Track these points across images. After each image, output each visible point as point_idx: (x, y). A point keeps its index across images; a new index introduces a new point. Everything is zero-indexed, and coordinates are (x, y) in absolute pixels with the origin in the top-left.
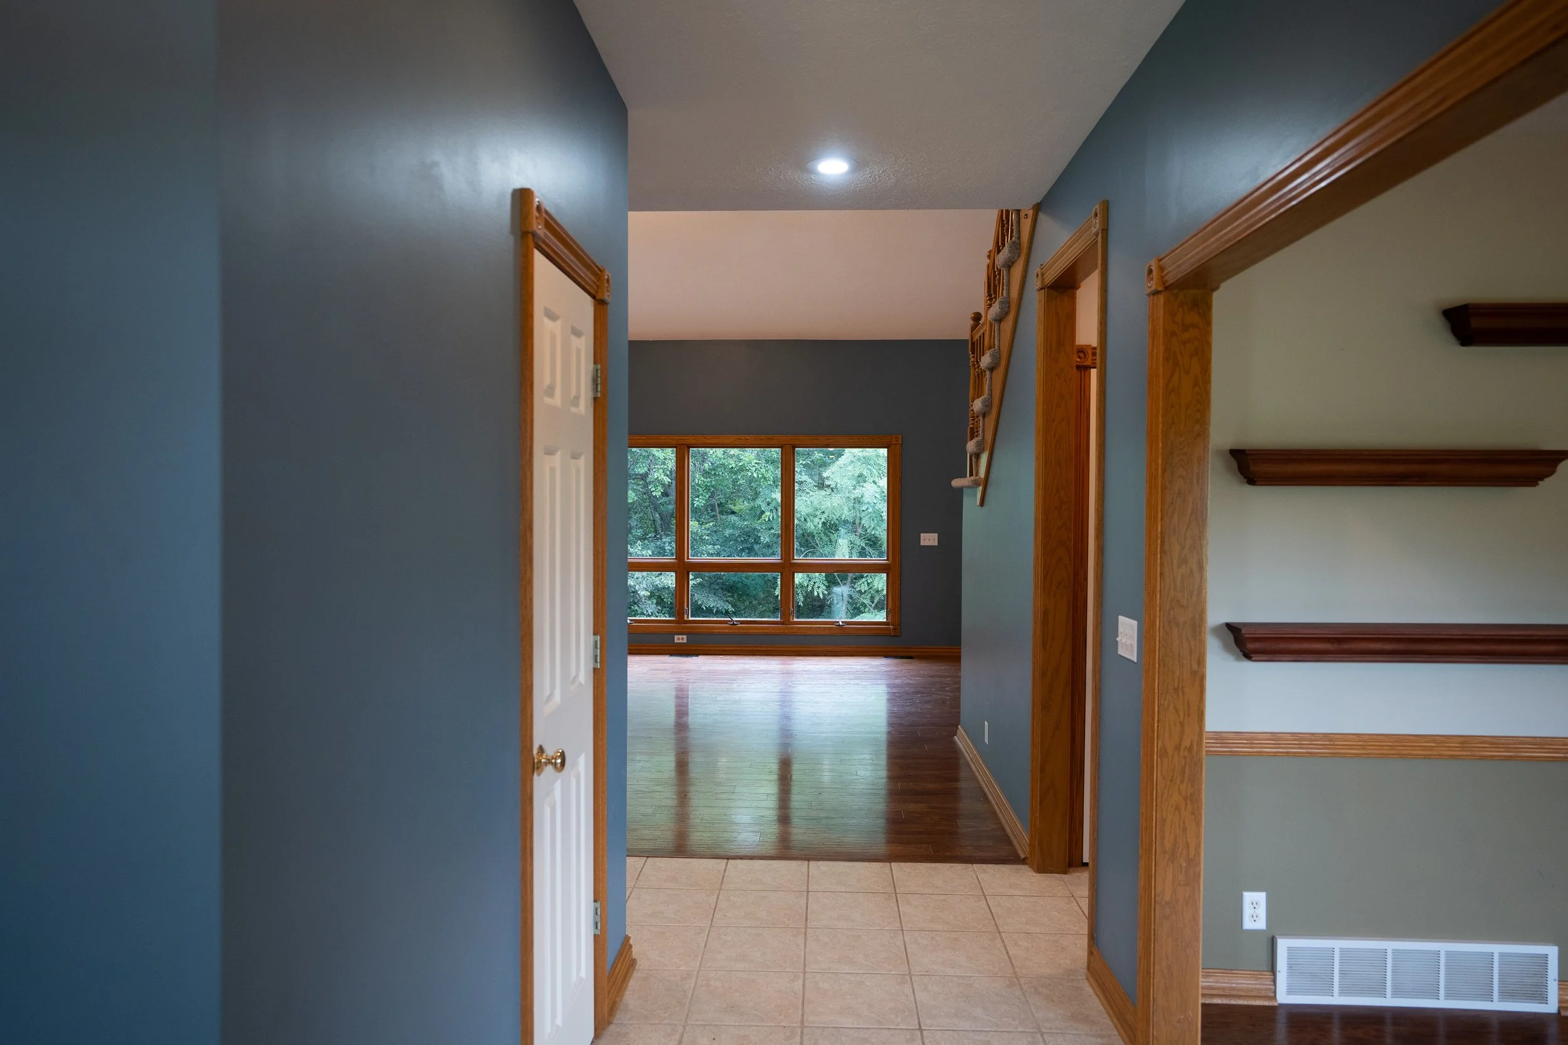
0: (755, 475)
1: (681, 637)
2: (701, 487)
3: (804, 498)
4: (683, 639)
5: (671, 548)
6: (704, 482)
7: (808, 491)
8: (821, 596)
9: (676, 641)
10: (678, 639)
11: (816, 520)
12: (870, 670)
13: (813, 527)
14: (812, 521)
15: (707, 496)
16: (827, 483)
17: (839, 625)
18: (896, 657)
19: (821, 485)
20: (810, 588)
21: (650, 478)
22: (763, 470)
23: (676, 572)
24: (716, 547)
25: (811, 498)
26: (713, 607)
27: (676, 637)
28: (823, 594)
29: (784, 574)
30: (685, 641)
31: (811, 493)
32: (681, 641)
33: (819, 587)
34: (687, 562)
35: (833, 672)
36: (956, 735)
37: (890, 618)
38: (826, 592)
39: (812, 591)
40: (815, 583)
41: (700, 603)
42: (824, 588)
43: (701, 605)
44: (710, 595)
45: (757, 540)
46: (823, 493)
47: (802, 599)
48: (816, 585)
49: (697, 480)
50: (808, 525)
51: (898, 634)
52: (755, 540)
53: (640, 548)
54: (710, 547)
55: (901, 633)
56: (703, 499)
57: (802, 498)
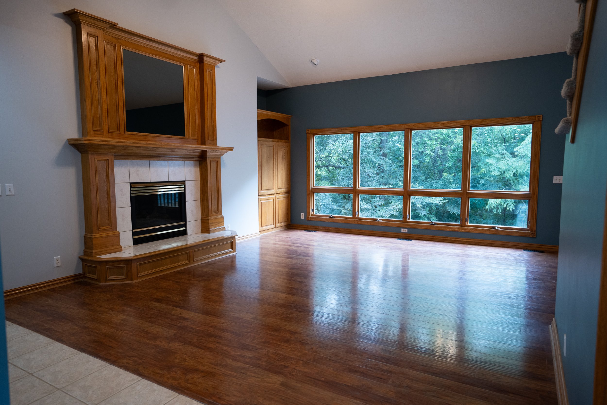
0: (477, 151)
1: (404, 229)
2: (450, 157)
3: (504, 162)
4: (405, 230)
5: (436, 185)
6: (452, 155)
7: (506, 158)
8: (511, 210)
9: (402, 231)
10: (403, 230)
11: (510, 172)
12: (510, 258)
13: (508, 176)
14: (508, 173)
15: (453, 161)
16: (516, 154)
17: (495, 229)
18: (531, 250)
19: (513, 154)
20: (505, 206)
21: (425, 153)
22: (482, 149)
23: (403, 196)
24: (457, 185)
25: (508, 162)
26: (456, 213)
27: (402, 229)
28: (512, 209)
29: (463, 198)
30: (407, 232)
31: (508, 159)
32: (404, 232)
33: (510, 206)
34: (409, 191)
35: (486, 258)
36: (550, 324)
37: (529, 227)
38: (514, 208)
39: (506, 208)
40: (508, 203)
41: (449, 211)
42: (513, 206)
43: (449, 212)
44: (455, 207)
45: (478, 183)
46: (514, 159)
47: (501, 211)
48: (509, 205)
49: (448, 154)
50: (506, 175)
51: (535, 236)
52: (477, 182)
53: (418, 185)
54: (454, 185)
55: (536, 237)
56: (451, 163)
57: (503, 162)
